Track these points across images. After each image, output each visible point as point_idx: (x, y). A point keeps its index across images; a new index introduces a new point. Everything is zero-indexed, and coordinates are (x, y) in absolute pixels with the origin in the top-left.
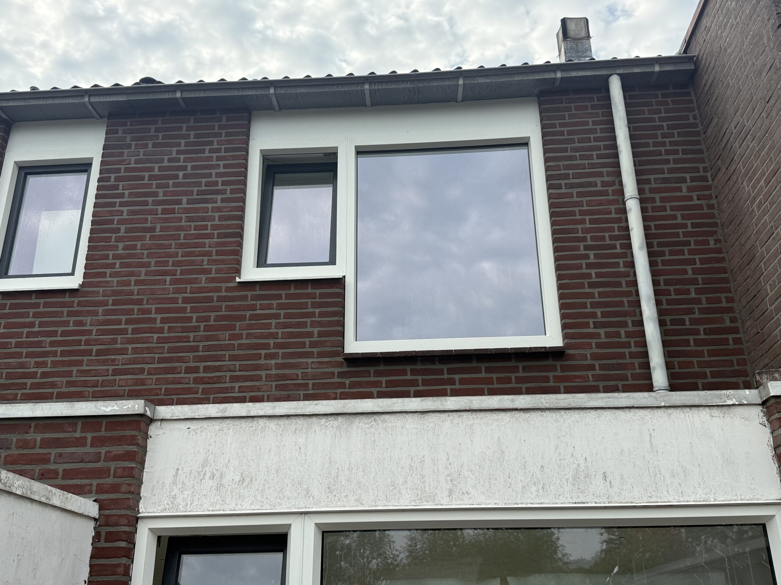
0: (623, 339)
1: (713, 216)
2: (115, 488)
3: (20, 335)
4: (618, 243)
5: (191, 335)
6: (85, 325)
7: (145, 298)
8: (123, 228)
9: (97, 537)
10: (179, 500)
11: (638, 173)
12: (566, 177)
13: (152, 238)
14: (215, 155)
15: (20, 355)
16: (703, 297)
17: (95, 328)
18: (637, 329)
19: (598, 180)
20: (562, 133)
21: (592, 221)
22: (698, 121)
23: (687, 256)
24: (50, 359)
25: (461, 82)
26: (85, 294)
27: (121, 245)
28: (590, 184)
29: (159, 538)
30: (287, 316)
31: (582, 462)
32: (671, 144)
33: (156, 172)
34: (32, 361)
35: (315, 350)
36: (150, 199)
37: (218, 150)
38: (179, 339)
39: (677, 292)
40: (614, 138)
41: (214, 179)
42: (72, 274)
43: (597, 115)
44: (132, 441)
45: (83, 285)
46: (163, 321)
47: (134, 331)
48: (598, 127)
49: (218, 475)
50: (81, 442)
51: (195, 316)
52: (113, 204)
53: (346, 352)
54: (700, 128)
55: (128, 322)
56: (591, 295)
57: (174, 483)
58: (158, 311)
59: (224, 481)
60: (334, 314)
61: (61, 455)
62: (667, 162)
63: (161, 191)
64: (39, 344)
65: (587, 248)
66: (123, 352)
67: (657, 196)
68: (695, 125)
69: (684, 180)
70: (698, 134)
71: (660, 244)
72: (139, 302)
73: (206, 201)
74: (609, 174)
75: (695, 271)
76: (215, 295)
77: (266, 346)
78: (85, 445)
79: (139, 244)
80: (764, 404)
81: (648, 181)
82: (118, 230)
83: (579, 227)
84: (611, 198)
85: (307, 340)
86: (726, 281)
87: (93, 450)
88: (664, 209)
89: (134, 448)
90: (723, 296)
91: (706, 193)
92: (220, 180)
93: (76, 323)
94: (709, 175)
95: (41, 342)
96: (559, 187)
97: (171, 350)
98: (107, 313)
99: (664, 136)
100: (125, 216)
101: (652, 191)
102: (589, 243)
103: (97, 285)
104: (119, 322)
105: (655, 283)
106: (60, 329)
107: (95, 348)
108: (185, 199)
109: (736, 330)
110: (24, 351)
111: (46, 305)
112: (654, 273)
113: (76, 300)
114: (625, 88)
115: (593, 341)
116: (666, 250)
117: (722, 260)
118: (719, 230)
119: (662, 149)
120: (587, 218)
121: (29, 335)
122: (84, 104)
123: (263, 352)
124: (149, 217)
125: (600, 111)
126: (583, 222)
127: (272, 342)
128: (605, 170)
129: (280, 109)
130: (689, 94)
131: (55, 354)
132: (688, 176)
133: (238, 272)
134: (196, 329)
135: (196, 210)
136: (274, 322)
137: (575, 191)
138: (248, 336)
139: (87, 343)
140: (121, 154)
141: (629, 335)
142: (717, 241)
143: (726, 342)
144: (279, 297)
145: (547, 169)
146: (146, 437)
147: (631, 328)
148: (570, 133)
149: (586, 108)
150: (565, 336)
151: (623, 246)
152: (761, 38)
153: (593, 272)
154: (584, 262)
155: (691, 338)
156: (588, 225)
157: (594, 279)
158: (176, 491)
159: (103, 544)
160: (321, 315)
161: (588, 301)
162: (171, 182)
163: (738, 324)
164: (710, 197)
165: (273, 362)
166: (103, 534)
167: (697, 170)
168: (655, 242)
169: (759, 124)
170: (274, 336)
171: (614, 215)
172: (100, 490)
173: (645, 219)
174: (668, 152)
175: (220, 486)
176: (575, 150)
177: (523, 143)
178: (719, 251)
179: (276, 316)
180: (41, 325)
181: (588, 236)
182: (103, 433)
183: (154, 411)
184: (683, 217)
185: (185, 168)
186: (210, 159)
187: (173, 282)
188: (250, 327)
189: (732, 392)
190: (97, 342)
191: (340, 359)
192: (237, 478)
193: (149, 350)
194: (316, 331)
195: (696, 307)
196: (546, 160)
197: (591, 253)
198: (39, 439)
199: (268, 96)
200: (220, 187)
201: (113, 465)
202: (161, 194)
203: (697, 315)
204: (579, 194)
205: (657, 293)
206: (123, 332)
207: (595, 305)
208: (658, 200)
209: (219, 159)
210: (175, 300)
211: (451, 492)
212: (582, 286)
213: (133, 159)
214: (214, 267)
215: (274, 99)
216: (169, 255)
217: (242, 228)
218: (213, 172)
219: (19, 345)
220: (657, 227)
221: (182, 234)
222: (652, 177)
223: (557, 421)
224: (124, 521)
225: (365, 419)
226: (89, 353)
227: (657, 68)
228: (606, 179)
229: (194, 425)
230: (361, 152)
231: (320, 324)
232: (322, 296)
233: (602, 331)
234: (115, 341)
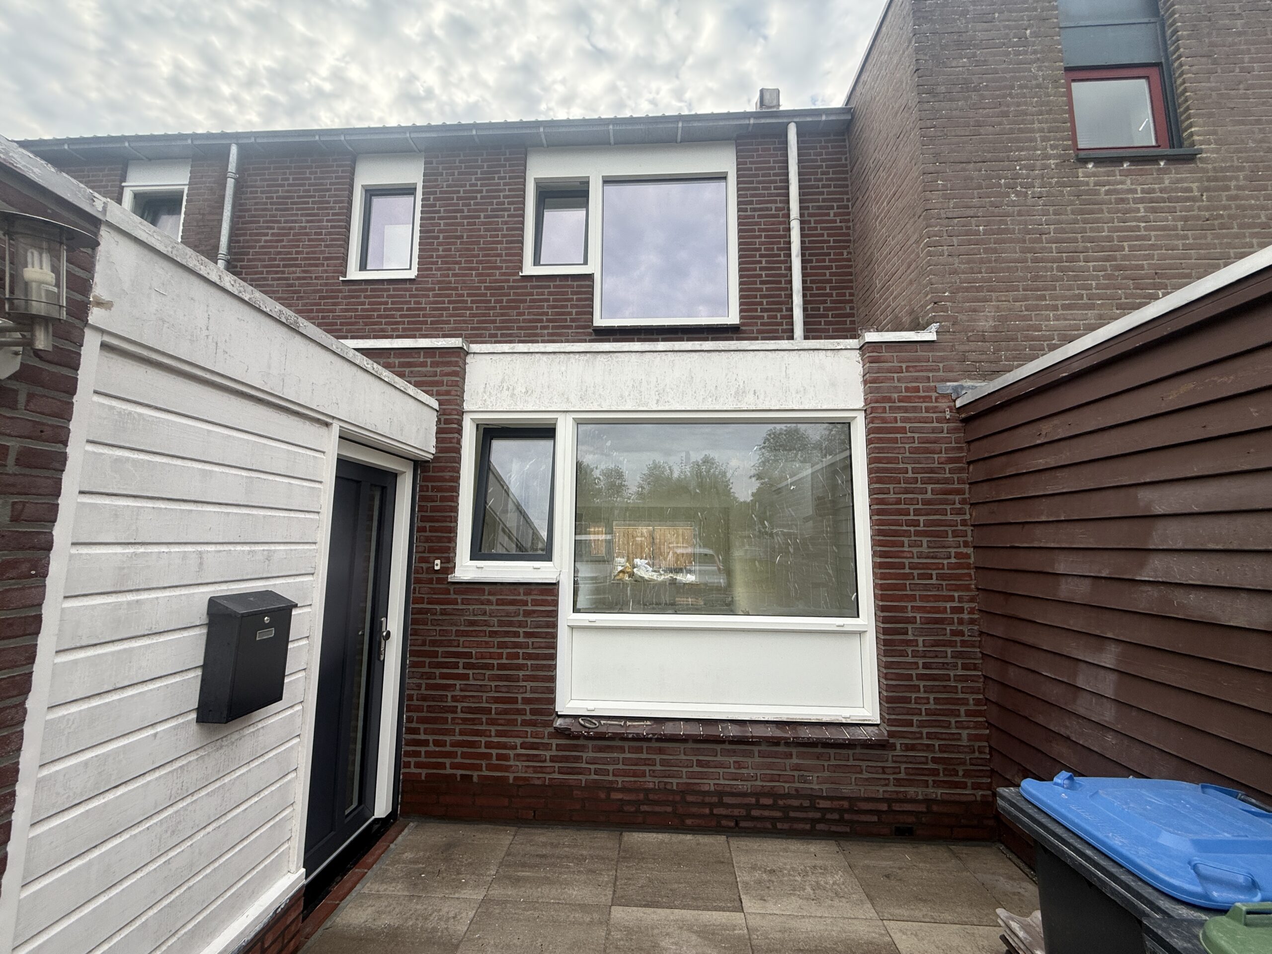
0: (779, 320)
1: (848, 235)
2: (448, 393)
3: (379, 310)
4: (782, 253)
5: (491, 312)
6: (421, 304)
7: (460, 286)
8: (441, 236)
9: (439, 421)
10: (488, 403)
11: (801, 201)
12: (751, 203)
13: (461, 243)
14: (502, 182)
15: (381, 323)
16: (834, 293)
17: (428, 306)
18: (789, 313)
19: (773, 206)
20: (751, 169)
21: (766, 237)
22: (848, 162)
23: (827, 264)
24: (401, 327)
25: (680, 125)
26: (420, 283)
27: (441, 248)
28: (767, 209)
29: (478, 426)
30: (554, 300)
31: (741, 384)
32: (827, 179)
33: (461, 194)
34: (389, 327)
35: (574, 324)
36: (459, 215)
37: (505, 178)
38: (484, 315)
39: (818, 289)
40: (787, 174)
41: (502, 200)
42: (410, 269)
43: (777, 156)
44: (456, 364)
45: (417, 276)
46: (473, 302)
47: (454, 309)
48: (777, 165)
49: (511, 388)
50: (423, 364)
51: (493, 299)
52: (434, 218)
53: (595, 325)
54: (849, 168)
55: (449, 302)
56: (761, 290)
57: (485, 392)
58: (469, 295)
59: (515, 392)
60: (586, 299)
61: (412, 372)
62: (822, 193)
63: (465, 209)
64: (393, 316)
65: (761, 256)
66: (448, 322)
67: (812, 219)
68: (846, 166)
69: (832, 208)
70: (846, 172)
71: (810, 255)
72: (456, 289)
73: (497, 216)
74: (781, 202)
75: (831, 274)
76: (506, 285)
77: (541, 321)
78: (426, 366)
79: (453, 247)
80: (860, 349)
81: (807, 208)
82: (438, 238)
83: (757, 240)
84: (781, 219)
85: (568, 317)
86: (851, 281)
87: (432, 369)
88: (816, 228)
89: (458, 369)
90: (847, 291)
91: (846, 217)
92: (506, 200)
93: (415, 303)
94: (850, 204)
95: (393, 315)
96: (746, 210)
97: (479, 322)
98: (435, 296)
99: (823, 173)
100: (442, 227)
101: (810, 215)
102: (763, 252)
103: (427, 276)
104: (444, 303)
105: (804, 282)
106: (405, 306)
107: (429, 320)
108: (482, 215)
109: (852, 315)
110: (383, 320)
111: (394, 290)
112: (804, 275)
113: (414, 287)
114: (799, 135)
115: (759, 321)
116: (814, 258)
117: (851, 266)
118: (852, 246)
119: (820, 183)
120: (763, 234)
121: (385, 310)
122: (406, 139)
123: (539, 325)
124: (459, 228)
125: (779, 153)
126: (760, 237)
127: (545, 318)
128: (778, 198)
129: (548, 146)
130: (844, 140)
131: (404, 323)
132: (835, 204)
133: (521, 269)
134: (494, 308)
135: (490, 223)
136: (546, 304)
137: (756, 214)
138: (529, 313)
139: (424, 316)
140: (436, 180)
141: (782, 317)
142: (849, 253)
143: (845, 323)
144: (549, 287)
145: (739, 196)
146: (465, 364)
147: (784, 313)
148: (756, 169)
149: (769, 149)
150: (741, 318)
151: (785, 255)
152: (902, 82)
153: (763, 273)
154: (758, 266)
155: (823, 320)
156: (763, 240)
157: (764, 278)
158: (486, 397)
159: (443, 426)
160: (578, 300)
161: (758, 293)
162: (472, 202)
163: (855, 312)
164: (848, 221)
165: (546, 331)
166: (442, 420)
167: (842, 200)
168: (807, 252)
169: (889, 157)
170: (547, 314)
171: (782, 233)
172: (438, 394)
173: (802, 236)
174: (824, 186)
175: (513, 395)
176: (759, 182)
177: (722, 177)
178: (849, 260)
179: (548, 300)
180: (393, 303)
181: (763, 247)
182: (437, 359)
183: (468, 347)
184: (829, 235)
185: (481, 191)
186: (498, 184)
187: (478, 275)
188: (530, 307)
189: (841, 340)
190: (430, 316)
191: (590, 330)
192: (524, 390)
193: (465, 322)
194: (574, 311)
195: (829, 299)
196: (739, 190)
197: (764, 260)
198: (397, 362)
199: (538, 134)
200: (506, 206)
201: (445, 379)
202: (466, 211)
203: (829, 305)
204: (760, 216)
205: (804, 289)
206: (447, 309)
207: (762, 297)
208: (812, 222)
209: (505, 184)
210: (479, 288)
211: (658, 401)
212: (755, 283)
213: (445, 184)
214: (504, 265)
215: (543, 136)
216: (474, 256)
217: (523, 237)
218: (501, 194)
219: (379, 316)
220: (810, 242)
221: (482, 240)
222: (811, 205)
223: (728, 358)
224: (455, 412)
225: (604, 356)
226: (426, 323)
227: (824, 118)
228: (779, 205)
229: (495, 357)
230: (607, 181)
231: (577, 306)
232: (578, 286)
233: (765, 315)
234: (442, 315)
